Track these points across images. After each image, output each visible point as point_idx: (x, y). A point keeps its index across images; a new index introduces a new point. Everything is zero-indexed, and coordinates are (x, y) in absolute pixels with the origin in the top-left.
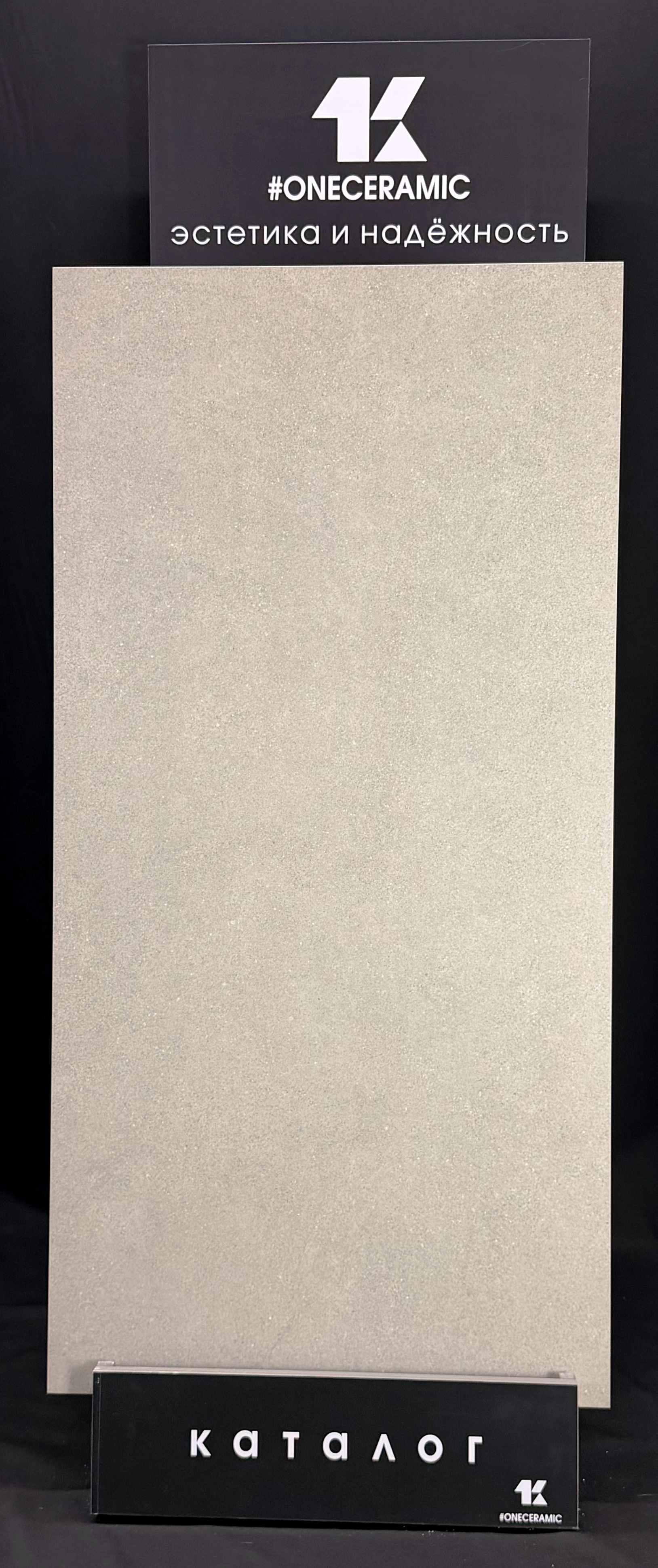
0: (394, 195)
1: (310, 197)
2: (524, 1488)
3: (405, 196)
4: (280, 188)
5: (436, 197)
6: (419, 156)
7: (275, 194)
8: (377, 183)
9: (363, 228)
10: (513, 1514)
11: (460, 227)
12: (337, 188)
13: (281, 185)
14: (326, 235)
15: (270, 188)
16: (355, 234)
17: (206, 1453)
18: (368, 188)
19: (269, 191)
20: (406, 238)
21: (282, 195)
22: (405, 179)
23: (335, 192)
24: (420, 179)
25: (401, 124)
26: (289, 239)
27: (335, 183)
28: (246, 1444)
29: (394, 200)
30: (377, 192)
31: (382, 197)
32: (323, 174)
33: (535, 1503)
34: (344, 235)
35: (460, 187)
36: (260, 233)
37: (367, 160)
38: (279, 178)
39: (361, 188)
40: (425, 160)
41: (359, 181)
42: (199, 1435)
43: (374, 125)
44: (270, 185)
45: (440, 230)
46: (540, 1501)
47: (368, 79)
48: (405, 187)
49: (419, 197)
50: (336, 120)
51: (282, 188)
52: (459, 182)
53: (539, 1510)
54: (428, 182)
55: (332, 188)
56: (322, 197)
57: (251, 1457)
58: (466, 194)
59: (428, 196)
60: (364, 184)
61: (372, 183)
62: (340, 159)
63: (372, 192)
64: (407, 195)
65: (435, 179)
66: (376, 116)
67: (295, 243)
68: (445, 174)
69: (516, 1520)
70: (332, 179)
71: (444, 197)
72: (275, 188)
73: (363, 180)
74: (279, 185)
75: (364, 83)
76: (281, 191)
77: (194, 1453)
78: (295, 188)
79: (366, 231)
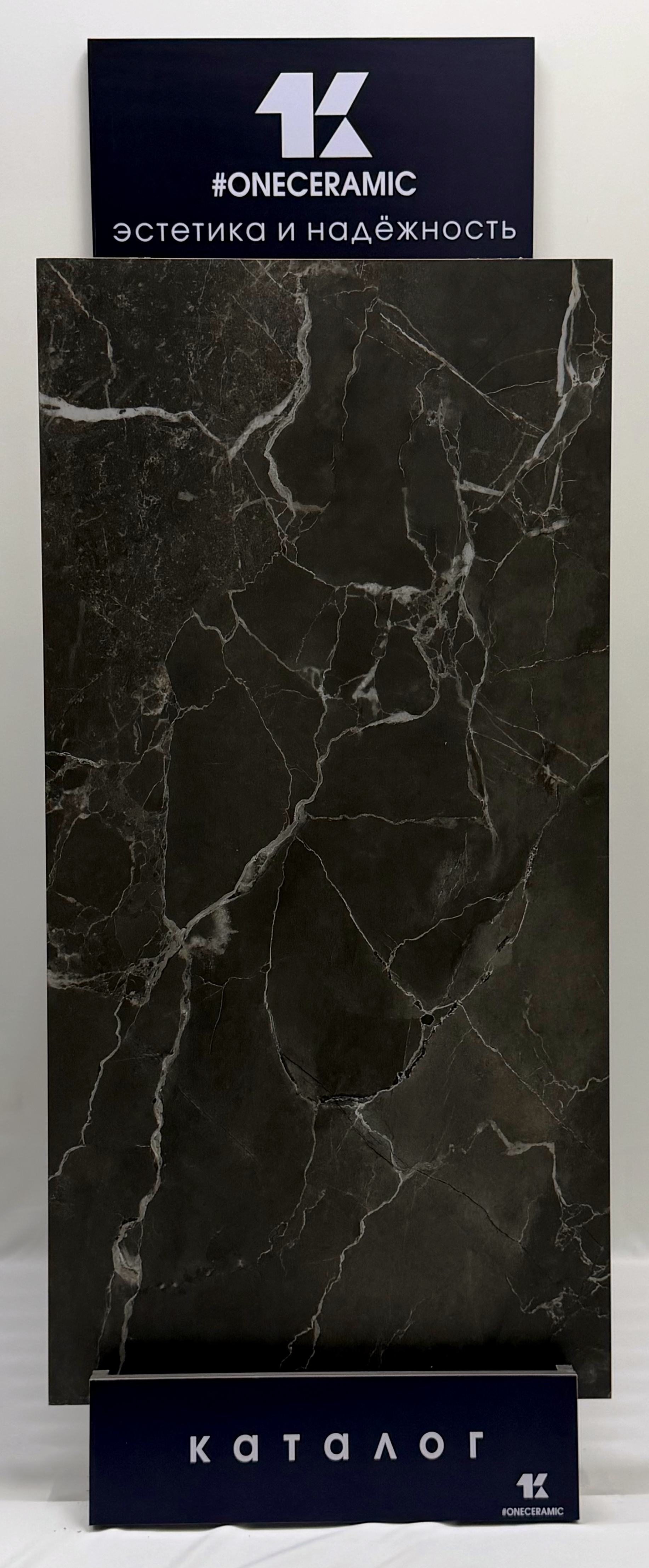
0: (340, 192)
1: (255, 194)
2: (526, 1482)
3: (351, 193)
4: (224, 184)
5: (383, 193)
6: (364, 152)
7: (219, 191)
8: (322, 179)
9: (310, 224)
10: (515, 1509)
11: (407, 223)
12: (282, 184)
13: (225, 181)
14: (272, 232)
15: (214, 184)
16: (301, 231)
17: (205, 1459)
18: (314, 184)
19: (213, 187)
20: (353, 236)
21: (226, 191)
22: (351, 176)
23: (280, 189)
24: (366, 176)
25: (345, 119)
26: (234, 236)
27: (280, 179)
28: (246, 1448)
29: (340, 196)
30: (322, 189)
31: (328, 194)
32: (268, 172)
33: (538, 1496)
34: (290, 231)
35: (406, 183)
36: (204, 230)
37: (312, 155)
38: (223, 174)
39: (306, 184)
40: (369, 155)
41: (305, 177)
42: (198, 1442)
43: (317, 119)
44: (214, 181)
45: (388, 228)
46: (542, 1494)
47: (311, 74)
48: (351, 183)
49: (365, 193)
50: (279, 115)
51: (226, 184)
52: (406, 178)
53: (541, 1503)
54: (374, 180)
55: (277, 184)
56: (267, 193)
57: (251, 1461)
58: (412, 191)
59: (374, 192)
60: (309, 181)
61: (317, 179)
62: (285, 155)
63: (317, 189)
64: (353, 191)
65: (382, 175)
66: (320, 112)
67: (241, 239)
68: (391, 171)
69: (518, 1514)
70: (276, 175)
71: (391, 193)
72: (219, 184)
73: (309, 176)
74: (223, 181)
75: (308, 78)
76: (225, 187)
77: (193, 1459)
78: (239, 184)
79: (312, 229)
